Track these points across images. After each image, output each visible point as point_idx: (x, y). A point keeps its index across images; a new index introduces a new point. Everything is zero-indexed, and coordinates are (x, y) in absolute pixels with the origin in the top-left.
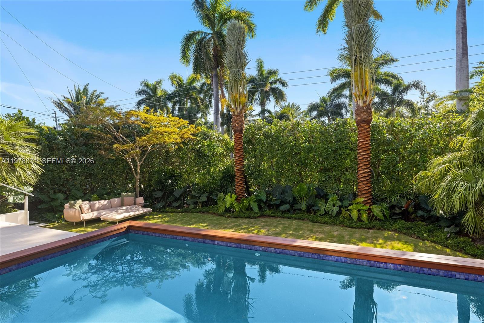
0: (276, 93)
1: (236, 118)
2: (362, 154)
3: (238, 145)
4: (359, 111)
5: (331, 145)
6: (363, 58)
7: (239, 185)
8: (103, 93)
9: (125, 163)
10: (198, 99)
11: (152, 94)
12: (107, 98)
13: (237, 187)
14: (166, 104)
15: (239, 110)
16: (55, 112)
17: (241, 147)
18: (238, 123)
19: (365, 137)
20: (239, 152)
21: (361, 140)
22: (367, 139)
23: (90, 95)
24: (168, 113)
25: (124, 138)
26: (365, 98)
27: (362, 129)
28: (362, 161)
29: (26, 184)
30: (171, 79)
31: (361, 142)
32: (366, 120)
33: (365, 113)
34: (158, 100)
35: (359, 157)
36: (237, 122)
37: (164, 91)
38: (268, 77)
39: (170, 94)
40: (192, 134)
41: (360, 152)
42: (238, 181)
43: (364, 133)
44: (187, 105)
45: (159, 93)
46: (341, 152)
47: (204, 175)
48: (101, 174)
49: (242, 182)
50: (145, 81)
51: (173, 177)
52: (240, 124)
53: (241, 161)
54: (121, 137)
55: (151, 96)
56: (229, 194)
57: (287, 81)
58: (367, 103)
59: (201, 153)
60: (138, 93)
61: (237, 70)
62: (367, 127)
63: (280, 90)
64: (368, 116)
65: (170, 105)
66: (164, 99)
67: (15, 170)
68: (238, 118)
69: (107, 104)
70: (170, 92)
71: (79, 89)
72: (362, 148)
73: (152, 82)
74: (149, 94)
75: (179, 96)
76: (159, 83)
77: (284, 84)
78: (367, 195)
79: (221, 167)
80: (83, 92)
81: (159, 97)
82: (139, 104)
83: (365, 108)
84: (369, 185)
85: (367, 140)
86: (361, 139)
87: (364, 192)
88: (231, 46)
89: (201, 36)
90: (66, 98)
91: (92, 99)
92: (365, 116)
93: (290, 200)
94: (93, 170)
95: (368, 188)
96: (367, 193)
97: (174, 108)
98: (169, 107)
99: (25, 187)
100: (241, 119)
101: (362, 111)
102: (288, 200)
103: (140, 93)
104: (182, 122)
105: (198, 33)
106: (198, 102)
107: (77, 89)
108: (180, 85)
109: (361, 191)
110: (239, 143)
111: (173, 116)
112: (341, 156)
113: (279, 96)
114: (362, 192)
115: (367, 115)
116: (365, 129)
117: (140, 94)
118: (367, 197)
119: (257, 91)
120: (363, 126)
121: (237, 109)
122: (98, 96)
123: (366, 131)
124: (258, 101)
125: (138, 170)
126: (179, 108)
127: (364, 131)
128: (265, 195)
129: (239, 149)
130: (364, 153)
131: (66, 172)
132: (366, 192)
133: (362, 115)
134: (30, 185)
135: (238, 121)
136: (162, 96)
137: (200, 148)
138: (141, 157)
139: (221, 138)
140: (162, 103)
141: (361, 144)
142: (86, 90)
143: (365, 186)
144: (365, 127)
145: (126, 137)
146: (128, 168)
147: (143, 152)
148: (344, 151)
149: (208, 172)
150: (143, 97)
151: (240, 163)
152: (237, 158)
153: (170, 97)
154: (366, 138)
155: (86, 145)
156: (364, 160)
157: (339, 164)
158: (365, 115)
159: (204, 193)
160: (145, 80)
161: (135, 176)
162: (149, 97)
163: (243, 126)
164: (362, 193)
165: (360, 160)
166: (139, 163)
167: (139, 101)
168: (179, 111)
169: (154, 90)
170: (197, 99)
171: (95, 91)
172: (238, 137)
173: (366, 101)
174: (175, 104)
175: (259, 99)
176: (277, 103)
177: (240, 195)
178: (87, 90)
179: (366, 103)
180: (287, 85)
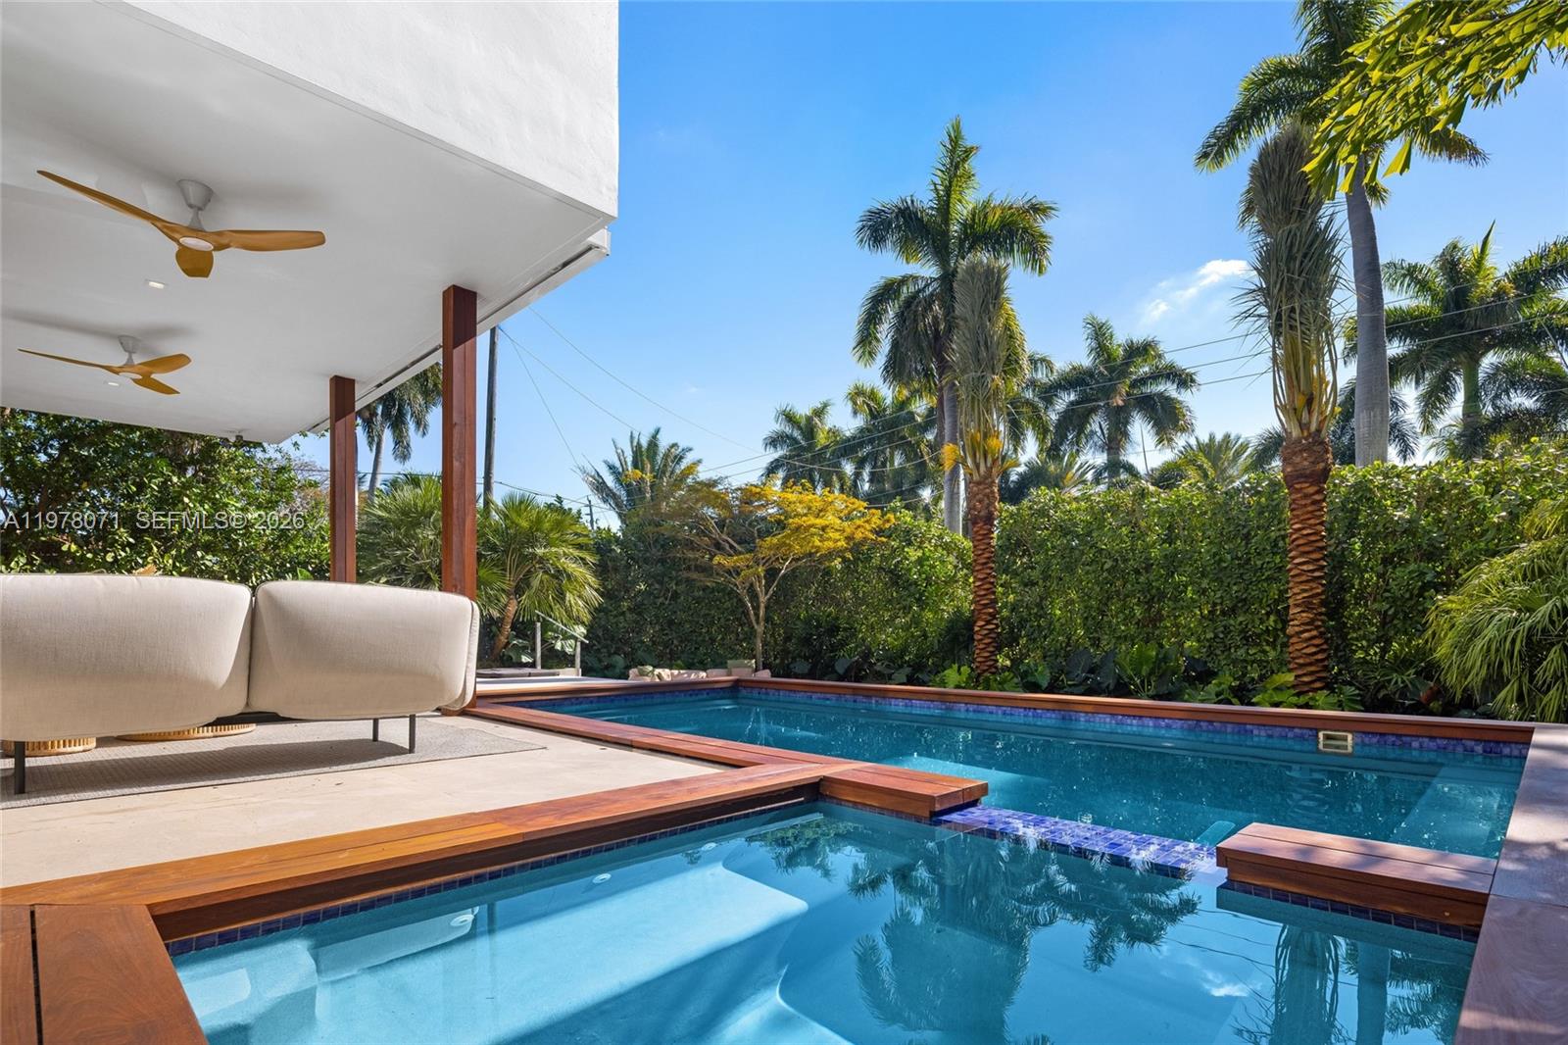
0: (1153, 408)
1: (975, 489)
2: (1297, 561)
3: (980, 552)
4: (1289, 451)
5: (1232, 546)
6: (1298, 312)
7: (982, 646)
8: (690, 450)
9: (735, 600)
10: (922, 446)
11: (803, 443)
12: (700, 461)
13: (977, 651)
14: (838, 465)
15: (982, 469)
16: (590, 502)
17: (988, 558)
18: (980, 501)
19: (1306, 516)
20: (983, 569)
21: (1296, 526)
22: (1312, 521)
23: (661, 455)
24: (842, 490)
25: (735, 545)
26: (1305, 414)
27: (1299, 495)
28: (1298, 579)
29: (578, 621)
30: (851, 399)
31: (1294, 529)
32: (1308, 472)
33: (1305, 455)
34: (819, 457)
35: (1290, 570)
36: (978, 497)
37: (834, 432)
38: (1128, 365)
39: (848, 440)
40: (873, 531)
41: (1293, 558)
42: (980, 637)
43: (1305, 506)
44: (892, 464)
45: (822, 439)
46: (1259, 563)
47: (906, 628)
48: (690, 622)
49: (990, 640)
50: (788, 409)
51: (834, 630)
52: (986, 501)
53: (988, 589)
54: (728, 542)
55: (803, 449)
56: (956, 666)
57: (1192, 371)
58: (1313, 427)
59: (899, 577)
60: (770, 444)
61: (979, 374)
62: (1312, 490)
63: (1169, 399)
64: (1313, 463)
65: (849, 468)
66: (833, 452)
67: (564, 599)
68: (981, 487)
69: (703, 474)
70: (848, 434)
71: (639, 445)
72: (1299, 546)
73: (803, 410)
74: (795, 440)
75: (871, 441)
76: (819, 413)
77: (1185, 380)
78: (1313, 669)
79: (947, 610)
80: (648, 449)
81: (822, 449)
82: (771, 470)
83: (1304, 442)
84: (1317, 642)
85: (1311, 525)
86: (1296, 523)
87: (1301, 661)
88: (966, 320)
89: (912, 289)
90: (611, 467)
91: (665, 465)
92: (1306, 463)
93: (1109, 685)
94: (675, 612)
95: (1314, 650)
96: (1310, 664)
97: (858, 475)
98: (845, 474)
99: (576, 627)
100: (988, 491)
101: (1297, 449)
102: (1104, 686)
103: (774, 441)
104: (853, 504)
105: (904, 281)
106: (922, 454)
107: (635, 444)
108: (874, 415)
109: (1294, 658)
110: (982, 547)
111: (856, 496)
112: (1259, 574)
113: (1167, 418)
114: (1297, 661)
115: (1311, 460)
116: (1306, 496)
117: (775, 447)
118: (1312, 673)
119: (1094, 410)
120: (1301, 489)
121: (977, 466)
122: (679, 459)
123: (1309, 501)
124: (1096, 439)
125: (762, 612)
126: (872, 474)
127: (1303, 502)
128: (1047, 673)
129: (984, 561)
130: (1304, 560)
131: (628, 615)
132: (1308, 660)
133: (1297, 459)
134: (583, 623)
135: (980, 496)
136: (827, 447)
137: (896, 565)
138: (768, 586)
139: (947, 539)
140: (829, 466)
141: (1294, 537)
142: (653, 444)
143: (1305, 645)
144: (1306, 491)
145: (739, 543)
146: (741, 610)
147: (772, 573)
148: (1267, 560)
149: (916, 621)
150: (779, 453)
151: (985, 595)
152: (978, 584)
153: (847, 447)
154: (1310, 519)
155: (662, 561)
156: (1304, 578)
157: (1253, 593)
158: (1306, 459)
159: (901, 667)
160: (788, 405)
161: (756, 627)
162: (798, 451)
163: (995, 507)
164: (1296, 663)
165: (1293, 576)
166: (763, 599)
167: (772, 463)
168: (871, 481)
169: (809, 431)
170: (919, 447)
171: (674, 445)
172: (981, 532)
173: (1310, 422)
174: (860, 464)
175: (1099, 433)
176: (1160, 441)
177: (984, 671)
178: (656, 445)
179: (1308, 429)
180: (1193, 381)
